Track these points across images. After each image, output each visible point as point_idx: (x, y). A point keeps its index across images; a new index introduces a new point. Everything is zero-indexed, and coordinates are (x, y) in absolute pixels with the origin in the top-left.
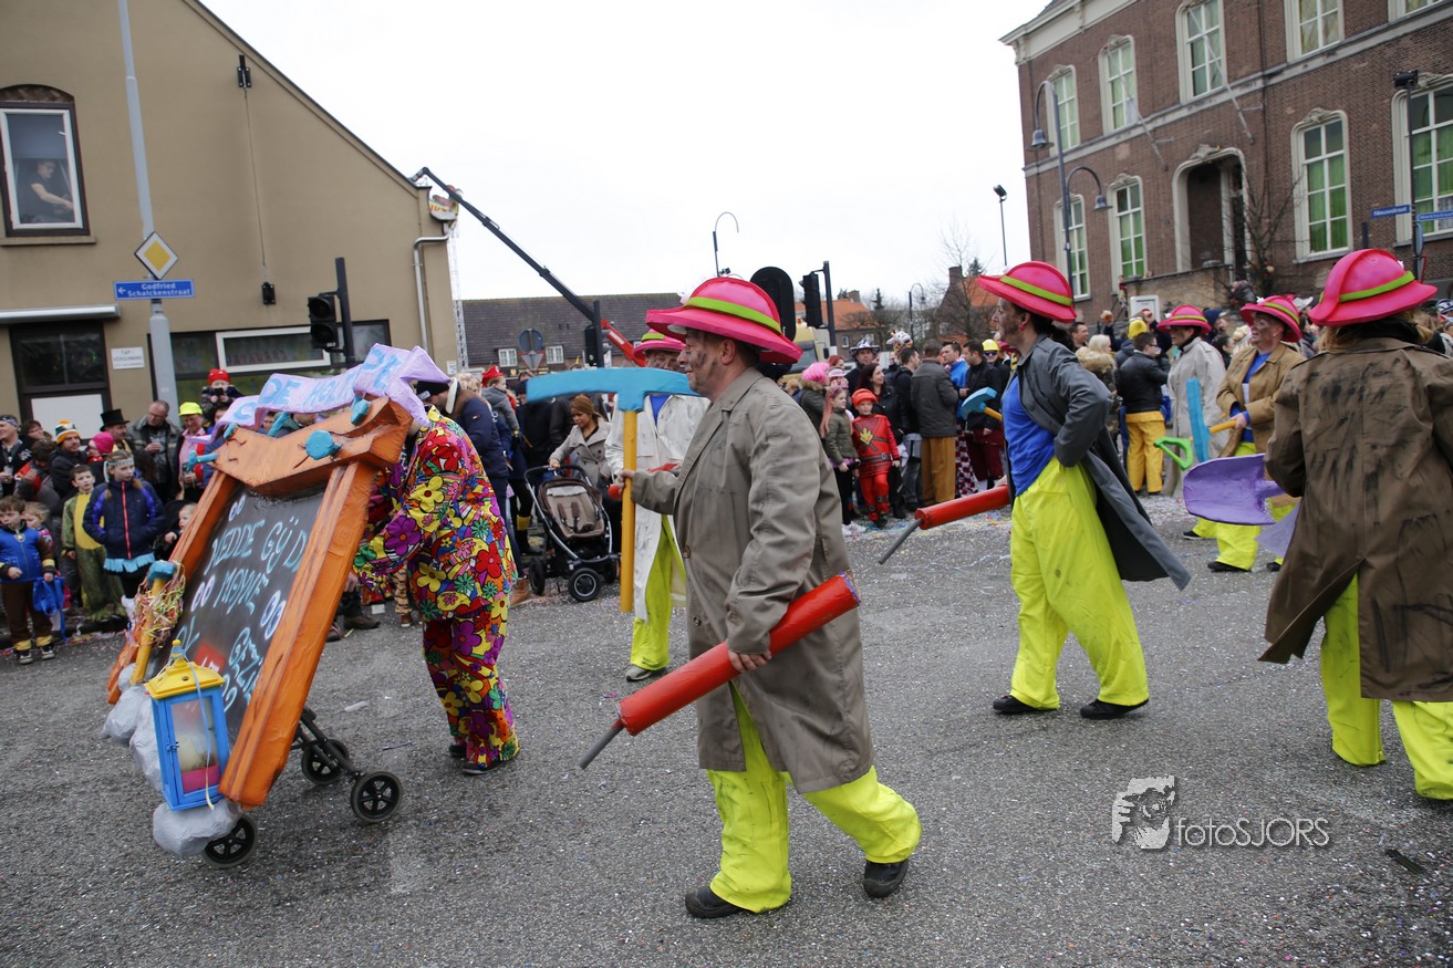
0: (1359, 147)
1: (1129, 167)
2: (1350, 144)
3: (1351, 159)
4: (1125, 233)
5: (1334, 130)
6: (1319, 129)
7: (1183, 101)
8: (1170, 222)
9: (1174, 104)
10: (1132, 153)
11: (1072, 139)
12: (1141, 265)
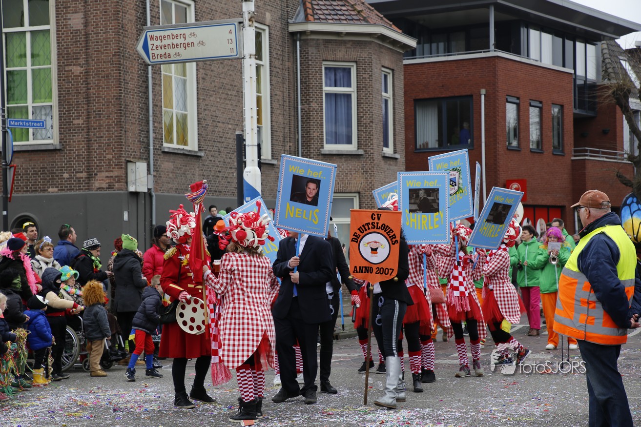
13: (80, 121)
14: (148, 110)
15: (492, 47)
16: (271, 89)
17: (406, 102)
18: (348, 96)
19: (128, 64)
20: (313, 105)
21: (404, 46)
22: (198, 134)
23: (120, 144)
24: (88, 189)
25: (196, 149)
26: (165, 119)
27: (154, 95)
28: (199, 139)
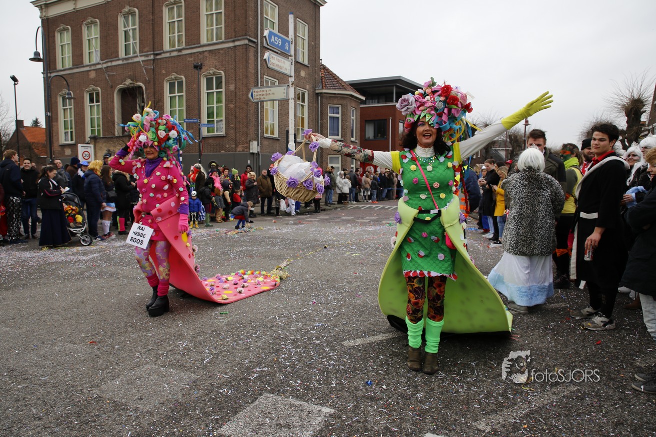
0: (189, 93)
1: (95, 82)
2: (186, 91)
3: (186, 98)
4: (93, 114)
5: (180, 84)
6: (175, 83)
7: (120, 57)
8: (113, 112)
9: (116, 57)
10: (96, 76)
11: (68, 63)
12: (99, 130)
13: (233, 126)
14: (258, 121)
15: (394, 101)
16: (308, 115)
17: (361, 121)
18: (338, 118)
19: (251, 104)
20: (325, 121)
21: (360, 99)
22: (279, 131)
23: (247, 134)
24: (235, 151)
25: (278, 137)
26: (265, 125)
27: (261, 116)
28: (279, 133)
